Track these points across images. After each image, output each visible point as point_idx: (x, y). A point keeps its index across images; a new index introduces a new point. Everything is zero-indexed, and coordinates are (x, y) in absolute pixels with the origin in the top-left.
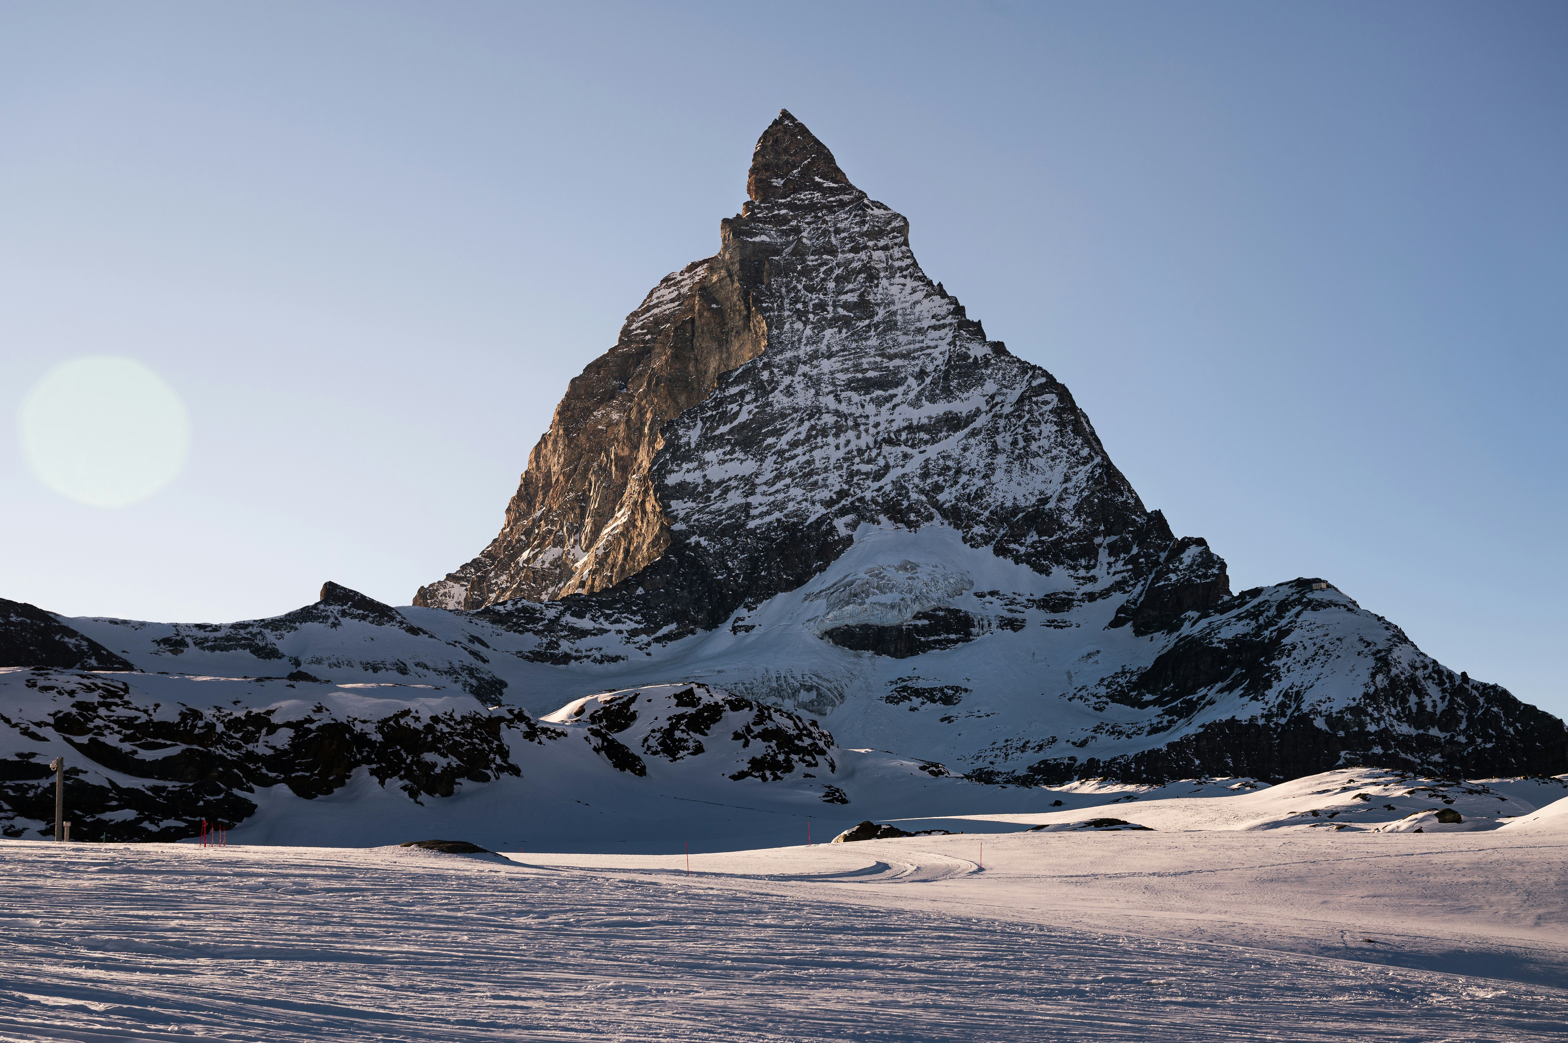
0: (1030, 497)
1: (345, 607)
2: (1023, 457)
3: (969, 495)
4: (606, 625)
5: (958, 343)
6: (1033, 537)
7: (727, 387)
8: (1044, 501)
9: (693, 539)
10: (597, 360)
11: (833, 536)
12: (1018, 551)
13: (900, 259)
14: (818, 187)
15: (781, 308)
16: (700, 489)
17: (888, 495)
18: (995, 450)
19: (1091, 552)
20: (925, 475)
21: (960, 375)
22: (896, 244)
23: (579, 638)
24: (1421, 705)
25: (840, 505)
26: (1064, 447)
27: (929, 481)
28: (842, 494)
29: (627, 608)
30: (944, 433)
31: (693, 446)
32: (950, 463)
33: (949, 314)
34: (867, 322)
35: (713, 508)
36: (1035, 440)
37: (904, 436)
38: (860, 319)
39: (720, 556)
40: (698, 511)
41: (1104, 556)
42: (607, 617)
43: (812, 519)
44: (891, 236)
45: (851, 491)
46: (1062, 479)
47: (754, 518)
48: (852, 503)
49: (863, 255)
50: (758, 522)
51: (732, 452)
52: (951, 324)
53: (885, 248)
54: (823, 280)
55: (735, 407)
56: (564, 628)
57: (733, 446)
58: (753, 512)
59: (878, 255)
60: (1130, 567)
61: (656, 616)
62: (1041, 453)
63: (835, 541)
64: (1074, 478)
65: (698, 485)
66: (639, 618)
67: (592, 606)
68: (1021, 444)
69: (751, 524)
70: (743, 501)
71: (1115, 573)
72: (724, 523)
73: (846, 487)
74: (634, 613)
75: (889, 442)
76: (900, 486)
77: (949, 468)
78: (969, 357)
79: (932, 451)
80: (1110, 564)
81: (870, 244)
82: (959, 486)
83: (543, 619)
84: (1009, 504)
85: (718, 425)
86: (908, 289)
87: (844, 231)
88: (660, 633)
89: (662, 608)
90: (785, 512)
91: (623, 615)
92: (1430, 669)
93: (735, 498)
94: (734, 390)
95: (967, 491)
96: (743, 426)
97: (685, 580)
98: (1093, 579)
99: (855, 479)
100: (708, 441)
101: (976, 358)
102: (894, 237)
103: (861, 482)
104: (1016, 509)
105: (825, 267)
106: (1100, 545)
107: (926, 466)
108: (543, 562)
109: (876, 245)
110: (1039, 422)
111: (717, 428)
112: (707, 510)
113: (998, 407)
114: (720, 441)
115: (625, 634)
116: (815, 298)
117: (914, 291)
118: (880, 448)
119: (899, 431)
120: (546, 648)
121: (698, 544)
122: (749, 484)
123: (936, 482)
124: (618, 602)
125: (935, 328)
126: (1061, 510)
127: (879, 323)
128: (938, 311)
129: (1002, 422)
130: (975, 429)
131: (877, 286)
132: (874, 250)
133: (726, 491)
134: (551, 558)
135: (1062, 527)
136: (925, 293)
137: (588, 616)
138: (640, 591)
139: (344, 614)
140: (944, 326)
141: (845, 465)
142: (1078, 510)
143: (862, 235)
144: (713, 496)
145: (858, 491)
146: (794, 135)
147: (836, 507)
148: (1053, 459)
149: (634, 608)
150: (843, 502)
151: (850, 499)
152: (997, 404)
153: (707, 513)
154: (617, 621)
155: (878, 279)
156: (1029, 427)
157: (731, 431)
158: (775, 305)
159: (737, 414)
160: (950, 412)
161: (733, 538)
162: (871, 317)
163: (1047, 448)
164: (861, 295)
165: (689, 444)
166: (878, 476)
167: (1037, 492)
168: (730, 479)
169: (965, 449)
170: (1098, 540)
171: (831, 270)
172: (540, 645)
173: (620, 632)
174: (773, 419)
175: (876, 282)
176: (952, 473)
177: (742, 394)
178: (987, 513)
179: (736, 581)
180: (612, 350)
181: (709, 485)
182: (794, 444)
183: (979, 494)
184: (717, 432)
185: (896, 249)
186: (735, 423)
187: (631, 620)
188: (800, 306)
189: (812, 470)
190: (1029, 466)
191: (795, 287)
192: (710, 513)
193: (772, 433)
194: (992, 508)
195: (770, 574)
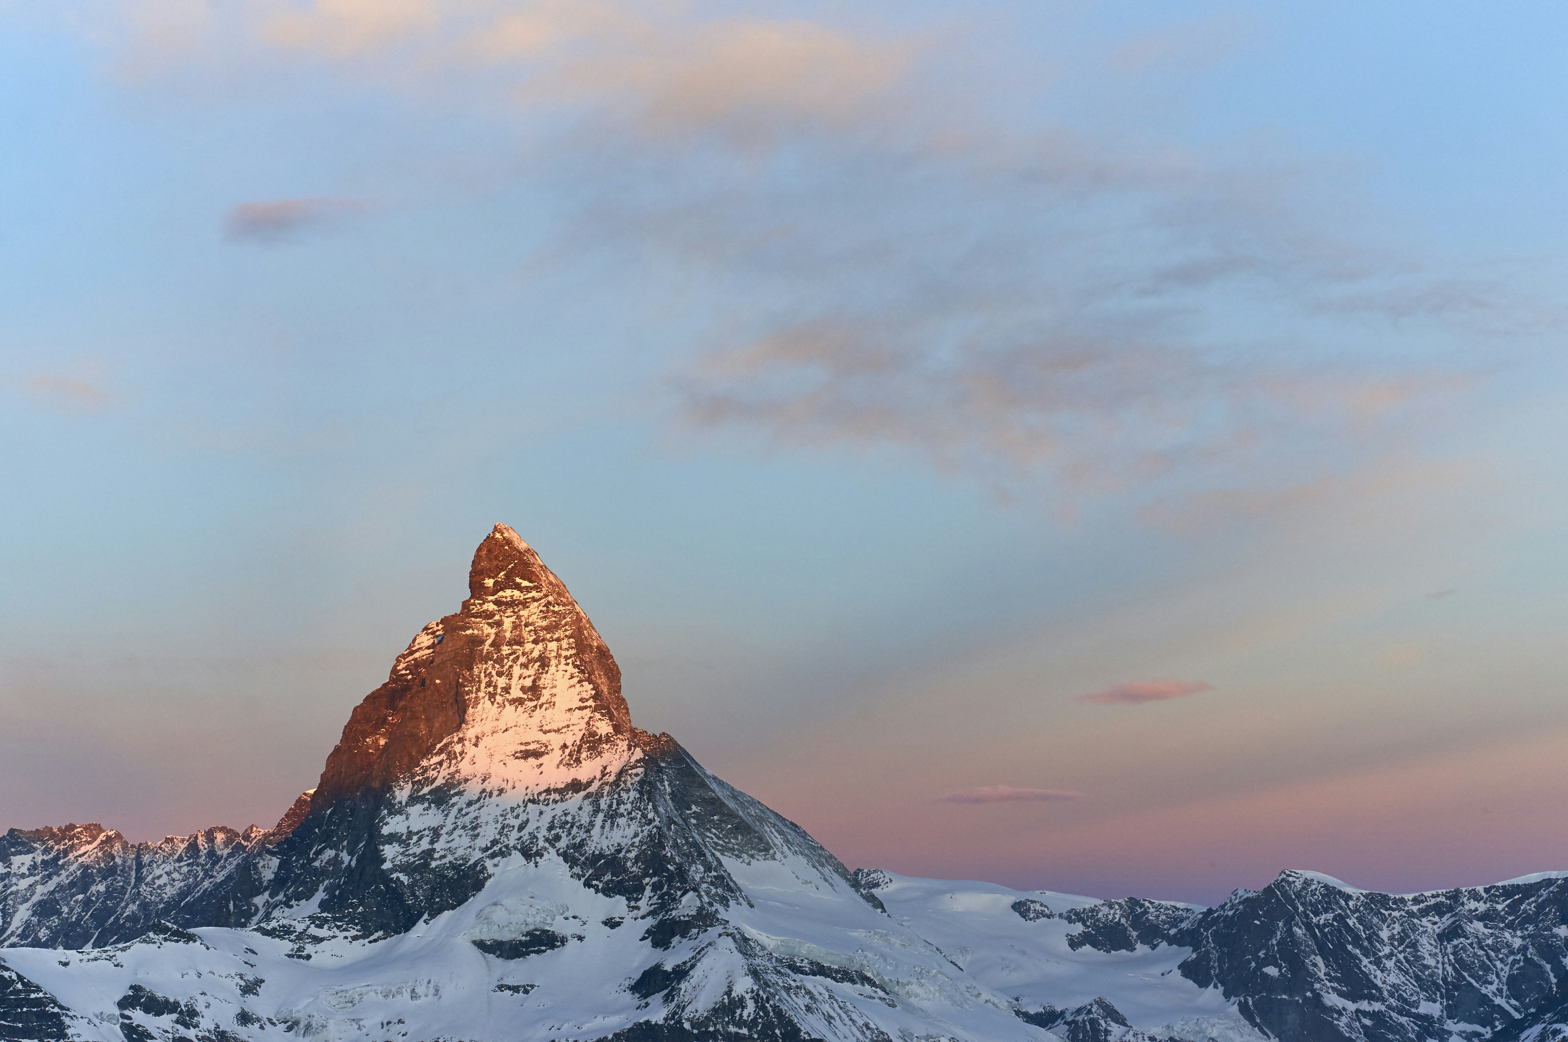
0: (611, 847)
1: (167, 936)
2: (612, 816)
3: (575, 844)
4: (337, 932)
5: (591, 723)
6: (608, 877)
7: (432, 757)
8: (619, 851)
9: (394, 876)
10: (373, 693)
11: (484, 874)
12: (598, 886)
13: (567, 649)
14: (518, 587)
15: (478, 690)
16: (404, 837)
17: (524, 843)
18: (597, 811)
19: (641, 889)
20: (550, 829)
21: (589, 749)
22: (566, 636)
23: (318, 943)
24: (741, 1016)
25: (492, 850)
26: (640, 810)
27: (553, 832)
28: (494, 842)
29: (352, 921)
30: (570, 795)
31: (404, 804)
32: (569, 818)
33: (591, 698)
34: (534, 703)
35: (411, 852)
36: (624, 804)
37: (542, 798)
38: (531, 700)
39: (411, 887)
40: (401, 854)
41: (648, 892)
42: (338, 927)
43: (471, 862)
44: (563, 629)
45: (501, 840)
46: (632, 835)
47: (435, 860)
48: (500, 849)
49: (540, 646)
50: (438, 862)
51: (429, 808)
52: (590, 707)
53: (558, 640)
54: (511, 667)
55: (435, 773)
56: (310, 936)
57: (429, 804)
58: (436, 856)
59: (553, 646)
60: (660, 901)
61: (370, 927)
62: (625, 814)
63: (484, 877)
64: (641, 835)
65: (403, 834)
66: (359, 927)
67: (329, 920)
68: (614, 806)
69: (434, 864)
70: (430, 847)
71: (651, 905)
72: (417, 862)
73: (498, 837)
74: (356, 924)
75: (533, 801)
76: (533, 837)
77: (567, 822)
78: (597, 735)
79: (560, 808)
80: (650, 898)
81: (548, 636)
82: (570, 837)
83: (296, 932)
84: (597, 852)
85: (423, 788)
86: (568, 675)
87: (531, 625)
88: (372, 938)
89: (375, 921)
90: (456, 856)
91: (349, 926)
92: (755, 993)
93: (425, 845)
94: (436, 759)
95: (575, 841)
96: (438, 789)
97: (389, 902)
98: (638, 908)
99: (506, 830)
100: (414, 799)
101: (601, 736)
102: (566, 630)
103: (509, 833)
104: (601, 856)
105: (514, 656)
106: (647, 884)
107: (553, 822)
108: (322, 861)
109: (552, 637)
110: (629, 790)
111: (421, 790)
112: (407, 853)
113: (607, 777)
114: (421, 799)
115: (350, 939)
116: (502, 682)
117: (572, 677)
118: (525, 806)
119: (540, 794)
120: (296, 952)
121: (398, 878)
122: (436, 833)
123: (558, 833)
124: (346, 917)
125: (580, 708)
126: (626, 859)
127: (543, 704)
128: (585, 695)
129: (607, 788)
130: (589, 793)
131: (547, 672)
132: (550, 641)
133: (420, 839)
134: (327, 858)
135: (625, 870)
136: (578, 679)
137: (326, 927)
138: (361, 909)
139: (165, 940)
140: (586, 707)
141: (500, 821)
142: (637, 859)
143: (543, 628)
144: (412, 842)
145: (506, 840)
146: (503, 546)
147: (490, 852)
148: (632, 819)
149: (357, 921)
150: (495, 848)
151: (499, 846)
152: (607, 773)
153: (407, 855)
154: (346, 930)
155: (548, 666)
156: (622, 794)
157: (430, 792)
158: (474, 688)
159: (436, 778)
160: (576, 779)
161: (421, 874)
162: (538, 699)
163: (629, 810)
164: (534, 681)
165: (400, 803)
166: (521, 828)
167: (616, 845)
168: (425, 830)
169: (580, 809)
170: (647, 880)
171: (518, 658)
172: (292, 950)
173: (346, 938)
174: (459, 784)
175: (546, 669)
176: (569, 825)
177: (441, 763)
178: (583, 859)
179: (419, 904)
180: (385, 685)
181: (410, 834)
182: (470, 804)
183: (582, 844)
184: (421, 793)
185: (566, 641)
186: (434, 786)
187: (354, 929)
188: (491, 689)
189: (478, 824)
190: (616, 824)
191: (491, 673)
192: (409, 855)
193: (456, 794)
194: (587, 855)
195: (441, 900)
